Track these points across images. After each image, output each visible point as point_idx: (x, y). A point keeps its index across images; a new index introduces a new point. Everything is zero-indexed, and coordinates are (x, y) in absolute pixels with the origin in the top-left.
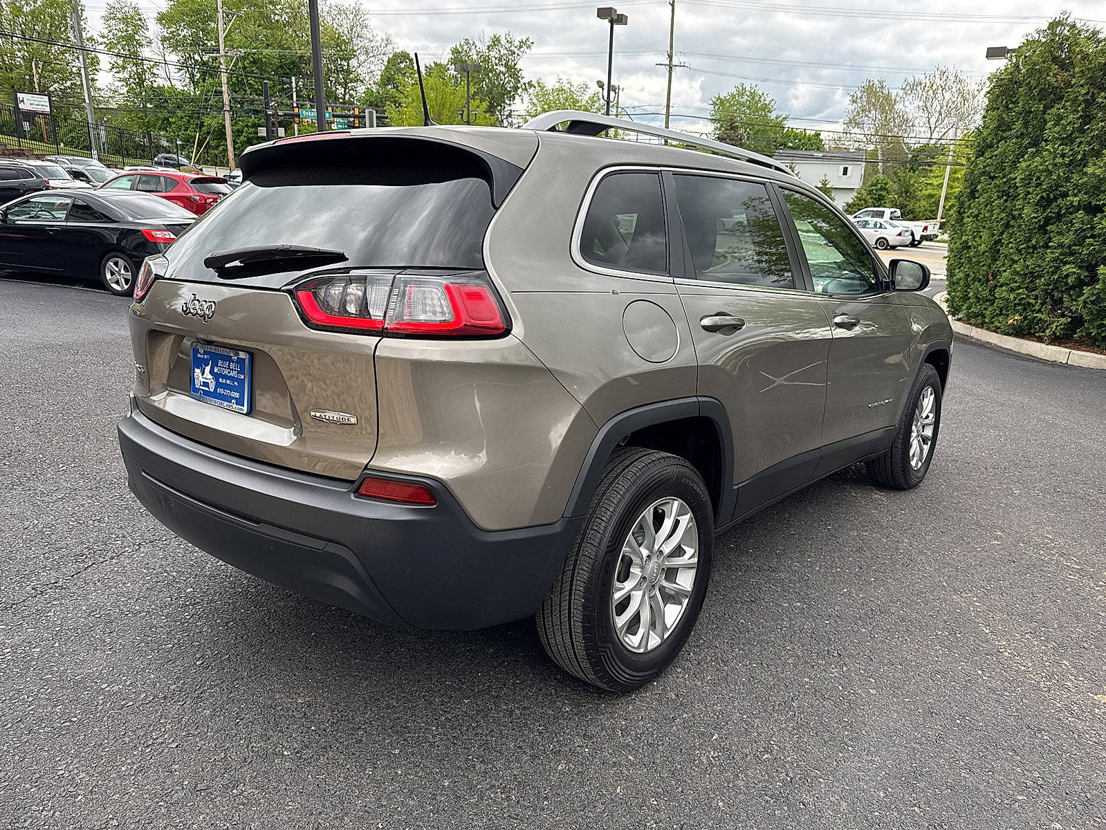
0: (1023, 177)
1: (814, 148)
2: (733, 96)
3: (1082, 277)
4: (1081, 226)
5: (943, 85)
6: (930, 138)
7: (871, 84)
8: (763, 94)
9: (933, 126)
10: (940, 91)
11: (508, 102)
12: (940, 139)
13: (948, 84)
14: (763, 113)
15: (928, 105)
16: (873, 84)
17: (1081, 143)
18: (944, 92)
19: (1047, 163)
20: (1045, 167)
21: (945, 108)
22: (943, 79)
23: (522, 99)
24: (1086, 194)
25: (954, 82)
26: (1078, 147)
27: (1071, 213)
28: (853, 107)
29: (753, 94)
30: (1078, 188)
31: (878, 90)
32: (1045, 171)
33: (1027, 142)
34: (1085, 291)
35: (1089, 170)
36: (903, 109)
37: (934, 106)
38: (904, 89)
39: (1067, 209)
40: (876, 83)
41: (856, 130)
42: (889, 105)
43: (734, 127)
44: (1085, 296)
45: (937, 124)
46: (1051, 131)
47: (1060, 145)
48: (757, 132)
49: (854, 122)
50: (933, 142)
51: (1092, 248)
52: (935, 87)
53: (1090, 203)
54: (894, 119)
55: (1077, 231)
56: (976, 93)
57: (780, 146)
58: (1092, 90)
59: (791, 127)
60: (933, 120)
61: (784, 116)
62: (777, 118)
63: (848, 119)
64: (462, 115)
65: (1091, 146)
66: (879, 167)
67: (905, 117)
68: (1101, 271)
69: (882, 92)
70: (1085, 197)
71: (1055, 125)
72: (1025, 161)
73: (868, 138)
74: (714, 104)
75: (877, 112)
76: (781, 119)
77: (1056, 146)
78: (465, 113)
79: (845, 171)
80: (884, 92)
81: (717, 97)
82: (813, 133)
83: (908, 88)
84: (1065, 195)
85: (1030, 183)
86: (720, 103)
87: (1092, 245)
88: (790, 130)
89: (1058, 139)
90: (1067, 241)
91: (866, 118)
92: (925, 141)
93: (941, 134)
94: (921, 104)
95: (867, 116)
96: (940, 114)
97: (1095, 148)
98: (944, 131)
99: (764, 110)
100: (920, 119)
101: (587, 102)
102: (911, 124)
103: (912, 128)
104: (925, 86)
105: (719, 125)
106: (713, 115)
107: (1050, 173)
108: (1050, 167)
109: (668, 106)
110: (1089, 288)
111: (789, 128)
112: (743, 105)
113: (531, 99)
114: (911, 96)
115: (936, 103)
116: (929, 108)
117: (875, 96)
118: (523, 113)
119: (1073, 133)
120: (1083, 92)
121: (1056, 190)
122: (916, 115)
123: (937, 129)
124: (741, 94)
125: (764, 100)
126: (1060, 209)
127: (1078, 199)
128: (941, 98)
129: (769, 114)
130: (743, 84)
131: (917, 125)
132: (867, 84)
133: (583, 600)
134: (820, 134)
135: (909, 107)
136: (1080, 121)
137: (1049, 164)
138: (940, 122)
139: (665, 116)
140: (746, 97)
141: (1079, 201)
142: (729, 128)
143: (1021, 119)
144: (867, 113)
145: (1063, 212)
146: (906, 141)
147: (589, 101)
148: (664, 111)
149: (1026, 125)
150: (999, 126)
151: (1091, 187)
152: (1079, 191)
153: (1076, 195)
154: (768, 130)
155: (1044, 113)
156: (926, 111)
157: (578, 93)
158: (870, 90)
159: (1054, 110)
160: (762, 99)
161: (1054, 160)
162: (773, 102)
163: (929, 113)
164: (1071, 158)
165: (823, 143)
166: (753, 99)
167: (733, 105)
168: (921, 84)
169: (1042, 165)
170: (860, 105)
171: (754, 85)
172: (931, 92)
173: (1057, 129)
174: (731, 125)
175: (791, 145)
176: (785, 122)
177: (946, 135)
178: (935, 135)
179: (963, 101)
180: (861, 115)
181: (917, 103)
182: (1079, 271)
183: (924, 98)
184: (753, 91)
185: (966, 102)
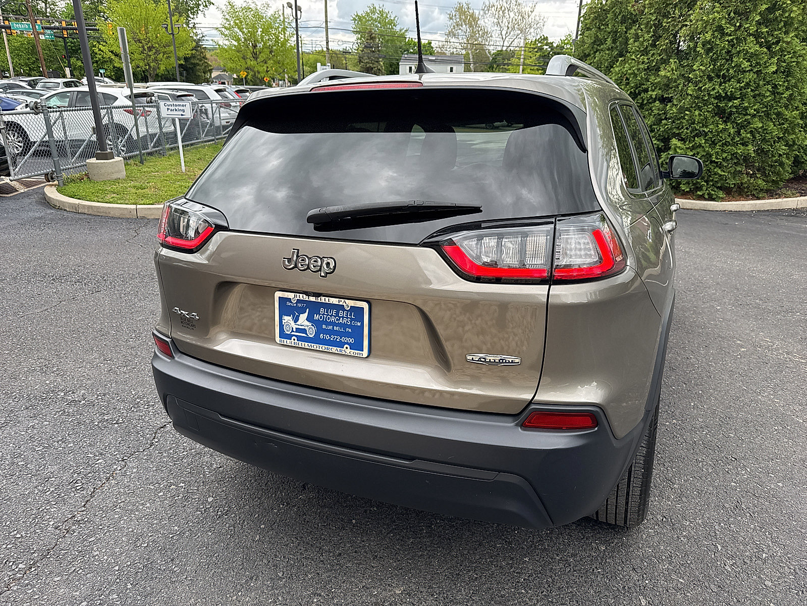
0: (617, 78)
1: (428, 53)
2: (368, 14)
3: (660, 147)
4: (658, 112)
5: (508, 7)
6: (503, 46)
7: (461, 6)
8: (389, 12)
9: (504, 38)
10: (506, 11)
11: (192, 16)
12: (509, 46)
13: (511, 7)
14: (390, 27)
15: (500, 22)
16: (463, 6)
17: (653, 54)
18: (509, 11)
19: (634, 69)
20: (632, 71)
21: (511, 23)
22: (509, 3)
23: (204, 14)
24: (659, 89)
25: (516, 5)
26: (652, 57)
27: (650, 103)
28: (450, 23)
29: (381, 13)
30: (655, 86)
31: (466, 10)
32: (632, 74)
33: (616, 53)
34: (662, 156)
35: (662, 73)
36: (484, 24)
37: (504, 22)
38: (483, 10)
39: (648, 100)
40: (465, 5)
41: (453, 40)
42: (474, 21)
43: (373, 37)
44: (662, 159)
45: (507, 35)
46: (633, 45)
47: (641, 56)
48: (387, 41)
49: (451, 34)
50: (504, 48)
51: (666, 127)
52: (503, 9)
53: (663, 96)
54: (479, 31)
55: (655, 115)
56: (530, 13)
57: (404, 51)
58: (658, 17)
59: (411, 37)
60: (504, 33)
61: (405, 29)
62: (401, 30)
63: (448, 32)
64: (166, 28)
65: (661, 56)
66: (471, 67)
67: (486, 30)
68: (674, 143)
69: (469, 12)
70: (660, 91)
71: (635, 41)
72: (617, 67)
73: (462, 45)
74: (355, 20)
75: (467, 26)
76: (403, 31)
77: (638, 56)
78: (169, 27)
79: (451, 70)
80: (470, 11)
81: (356, 14)
82: (427, 42)
83: (486, 9)
84: (646, 91)
85: (621, 82)
86: (359, 19)
87: (666, 125)
88: (410, 39)
89: (638, 51)
90: (649, 122)
91: (460, 31)
92: (499, 49)
93: (510, 43)
94: (496, 20)
95: (460, 29)
96: (508, 28)
97: (664, 58)
98: (511, 40)
99: (391, 24)
100: (495, 33)
101: (270, 18)
102: (490, 35)
103: (491, 38)
104: (497, 8)
105: (359, 36)
106: (355, 28)
107: (635, 75)
108: (636, 71)
109: (326, 22)
110: (665, 154)
111: (409, 38)
112: (375, 20)
113: (224, 15)
114: (489, 15)
115: (505, 20)
116: (501, 23)
117: (465, 15)
118: (219, 26)
119: (647, 47)
120: (654, 18)
121: (640, 87)
122: (493, 29)
123: (507, 39)
124: (373, 12)
125: (390, 17)
126: (643, 100)
127: (656, 93)
128: (508, 16)
129: (394, 27)
130: (373, 5)
131: (494, 36)
132: (459, 6)
133: (643, 470)
134: (431, 43)
135: (487, 22)
136: (653, 39)
137: (635, 69)
138: (508, 34)
139: (325, 29)
140: (377, 14)
141: (656, 95)
142: (369, 38)
143: (610, 36)
144: (460, 27)
145: (645, 102)
146: (488, 47)
147: (272, 18)
148: (324, 25)
149: (614, 41)
150: (595, 41)
151: (663, 84)
152: (655, 88)
153: (653, 91)
154: (396, 40)
155: (626, 32)
156: (499, 26)
157: (262, 11)
158: (460, 10)
159: (632, 31)
160: (388, 16)
161: (638, 66)
162: (396, 18)
163: (501, 27)
164: (648, 65)
165: (434, 49)
166: (382, 15)
167: (369, 20)
168: (494, 6)
169: (630, 70)
170: (455, 21)
171: (381, 6)
172: (501, 12)
173: (636, 44)
174: (371, 35)
175: (412, 51)
176: (407, 34)
177: (513, 43)
178: (506, 44)
179: (522, 19)
180: (456, 29)
181: (492, 20)
182: (658, 143)
183: (497, 16)
184: (381, 10)
185: (524, 20)
